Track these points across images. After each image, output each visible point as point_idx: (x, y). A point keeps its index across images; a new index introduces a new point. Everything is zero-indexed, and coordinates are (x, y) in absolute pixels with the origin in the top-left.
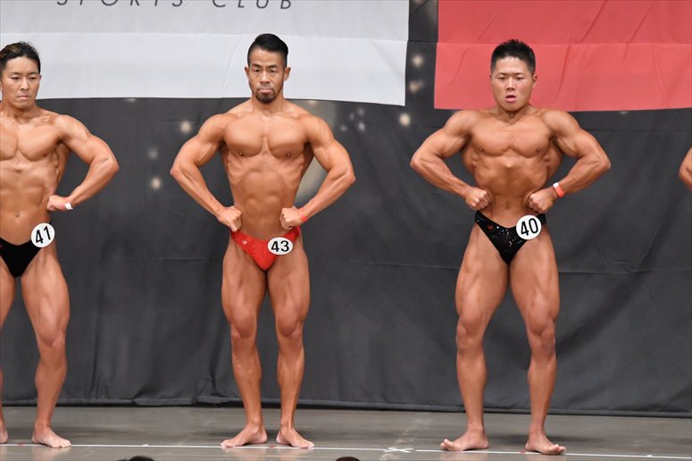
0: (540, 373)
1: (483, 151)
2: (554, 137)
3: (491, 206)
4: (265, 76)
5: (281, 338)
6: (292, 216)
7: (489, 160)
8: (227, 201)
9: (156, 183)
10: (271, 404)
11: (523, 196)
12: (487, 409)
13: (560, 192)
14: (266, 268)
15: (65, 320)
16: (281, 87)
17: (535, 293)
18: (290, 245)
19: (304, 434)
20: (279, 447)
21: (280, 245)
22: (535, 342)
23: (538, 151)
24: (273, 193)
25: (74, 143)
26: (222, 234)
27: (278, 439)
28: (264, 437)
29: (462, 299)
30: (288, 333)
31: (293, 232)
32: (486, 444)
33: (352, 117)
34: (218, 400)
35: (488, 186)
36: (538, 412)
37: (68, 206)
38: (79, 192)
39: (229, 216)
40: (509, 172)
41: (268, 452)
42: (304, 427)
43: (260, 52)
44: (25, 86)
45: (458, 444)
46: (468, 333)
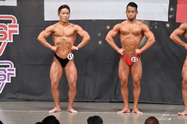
4: (131, 14)
5: (134, 84)
6: (138, 51)
8: (120, 47)
9: (100, 43)
10: (131, 102)
14: (131, 65)
15: (76, 79)
18: (137, 59)
19: (140, 110)
20: (133, 114)
21: (134, 59)
24: (133, 45)
25: (79, 32)
26: (118, 56)
27: (133, 111)
28: (129, 111)
29: (184, 74)
30: (136, 83)
31: (138, 56)
33: (153, 25)
34: (116, 101)
37: (77, 49)
38: (80, 45)
39: (121, 51)
41: (130, 115)
42: (140, 108)
43: (130, 7)
44: (66, 16)
45: (182, 114)
46: (185, 83)
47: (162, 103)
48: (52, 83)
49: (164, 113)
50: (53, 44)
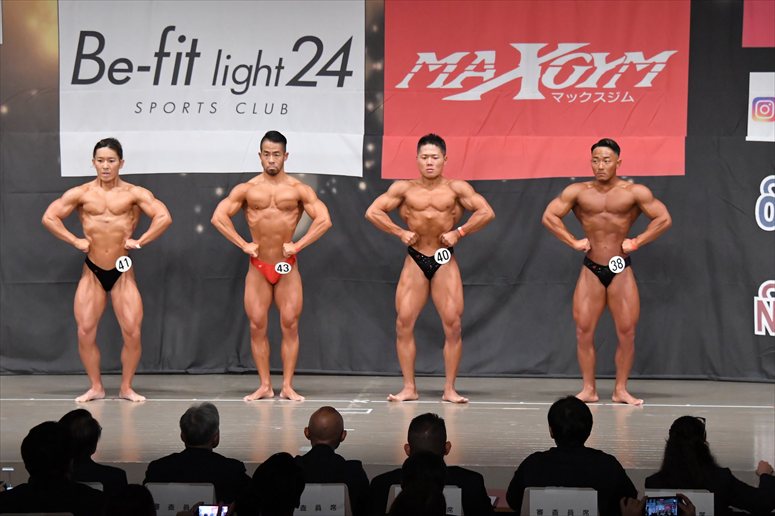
0: (451, 351)
1: (412, 207)
2: (458, 198)
3: (418, 243)
4: (272, 159)
5: (284, 329)
6: (290, 248)
7: (416, 213)
9: (200, 229)
10: (277, 372)
11: (438, 236)
12: (417, 374)
13: (462, 233)
14: (274, 282)
15: (139, 320)
16: (282, 165)
17: (447, 300)
18: (290, 267)
19: (298, 391)
20: (281, 400)
21: (283, 268)
22: (448, 330)
23: (448, 207)
24: (278, 233)
26: (243, 261)
27: (281, 395)
28: (272, 394)
29: (400, 304)
30: (288, 326)
31: (291, 259)
32: (417, 396)
33: (328, 184)
34: (242, 370)
35: (417, 231)
36: (450, 375)
37: (138, 247)
38: (145, 237)
39: (251, 248)
40: (429, 221)
41: (275, 403)
42: (298, 387)
43: (268, 143)
44: (105, 166)
45: (398, 397)
46: (404, 326)
47: (350, 372)
48: (81, 331)
49: (355, 398)
50: (80, 235)
